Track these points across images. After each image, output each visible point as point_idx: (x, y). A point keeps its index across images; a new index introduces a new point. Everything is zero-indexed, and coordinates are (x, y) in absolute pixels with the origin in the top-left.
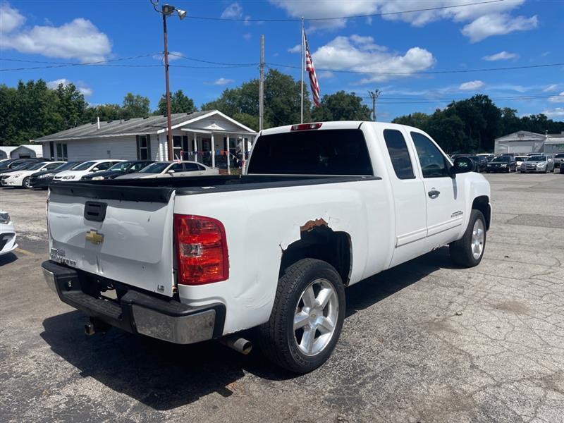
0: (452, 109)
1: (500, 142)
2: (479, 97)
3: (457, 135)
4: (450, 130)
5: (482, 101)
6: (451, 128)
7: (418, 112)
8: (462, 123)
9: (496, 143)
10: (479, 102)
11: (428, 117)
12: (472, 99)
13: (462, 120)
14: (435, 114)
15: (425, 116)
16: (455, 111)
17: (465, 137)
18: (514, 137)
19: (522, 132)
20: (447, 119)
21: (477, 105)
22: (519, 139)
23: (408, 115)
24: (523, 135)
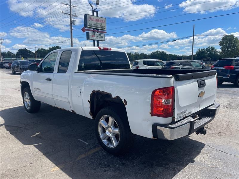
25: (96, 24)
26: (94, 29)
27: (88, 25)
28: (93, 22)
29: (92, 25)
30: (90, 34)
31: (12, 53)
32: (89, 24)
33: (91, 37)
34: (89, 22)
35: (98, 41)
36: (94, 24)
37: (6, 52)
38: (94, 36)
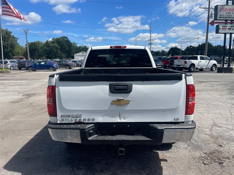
0: (54, 41)
1: (76, 55)
2: (64, 37)
3: (57, 52)
4: (54, 50)
5: (65, 39)
6: (54, 49)
7: (38, 41)
8: (59, 47)
9: (75, 56)
10: (64, 39)
11: (43, 43)
12: (61, 38)
13: (59, 46)
14: (46, 42)
15: (42, 43)
16: (56, 42)
17: (60, 53)
18: (81, 54)
19: (83, 52)
20: (53, 45)
21: (64, 40)
22: (82, 54)
23: (34, 42)
24: (84, 53)
25: (229, 15)
26: (226, 20)
27: (218, 16)
28: (225, 12)
29: (224, 16)
30: (221, 27)
31: (165, 52)
32: (220, 15)
33: (221, 30)
34: (220, 13)
35: (231, 34)
36: (226, 15)
37: (159, 51)
38: (226, 29)
